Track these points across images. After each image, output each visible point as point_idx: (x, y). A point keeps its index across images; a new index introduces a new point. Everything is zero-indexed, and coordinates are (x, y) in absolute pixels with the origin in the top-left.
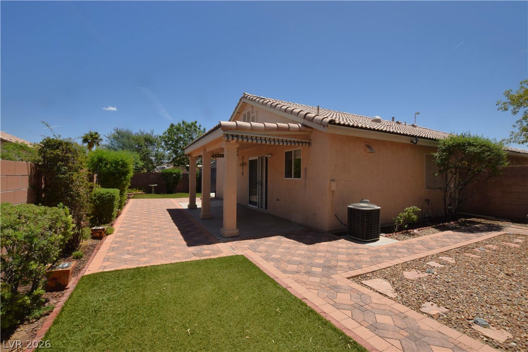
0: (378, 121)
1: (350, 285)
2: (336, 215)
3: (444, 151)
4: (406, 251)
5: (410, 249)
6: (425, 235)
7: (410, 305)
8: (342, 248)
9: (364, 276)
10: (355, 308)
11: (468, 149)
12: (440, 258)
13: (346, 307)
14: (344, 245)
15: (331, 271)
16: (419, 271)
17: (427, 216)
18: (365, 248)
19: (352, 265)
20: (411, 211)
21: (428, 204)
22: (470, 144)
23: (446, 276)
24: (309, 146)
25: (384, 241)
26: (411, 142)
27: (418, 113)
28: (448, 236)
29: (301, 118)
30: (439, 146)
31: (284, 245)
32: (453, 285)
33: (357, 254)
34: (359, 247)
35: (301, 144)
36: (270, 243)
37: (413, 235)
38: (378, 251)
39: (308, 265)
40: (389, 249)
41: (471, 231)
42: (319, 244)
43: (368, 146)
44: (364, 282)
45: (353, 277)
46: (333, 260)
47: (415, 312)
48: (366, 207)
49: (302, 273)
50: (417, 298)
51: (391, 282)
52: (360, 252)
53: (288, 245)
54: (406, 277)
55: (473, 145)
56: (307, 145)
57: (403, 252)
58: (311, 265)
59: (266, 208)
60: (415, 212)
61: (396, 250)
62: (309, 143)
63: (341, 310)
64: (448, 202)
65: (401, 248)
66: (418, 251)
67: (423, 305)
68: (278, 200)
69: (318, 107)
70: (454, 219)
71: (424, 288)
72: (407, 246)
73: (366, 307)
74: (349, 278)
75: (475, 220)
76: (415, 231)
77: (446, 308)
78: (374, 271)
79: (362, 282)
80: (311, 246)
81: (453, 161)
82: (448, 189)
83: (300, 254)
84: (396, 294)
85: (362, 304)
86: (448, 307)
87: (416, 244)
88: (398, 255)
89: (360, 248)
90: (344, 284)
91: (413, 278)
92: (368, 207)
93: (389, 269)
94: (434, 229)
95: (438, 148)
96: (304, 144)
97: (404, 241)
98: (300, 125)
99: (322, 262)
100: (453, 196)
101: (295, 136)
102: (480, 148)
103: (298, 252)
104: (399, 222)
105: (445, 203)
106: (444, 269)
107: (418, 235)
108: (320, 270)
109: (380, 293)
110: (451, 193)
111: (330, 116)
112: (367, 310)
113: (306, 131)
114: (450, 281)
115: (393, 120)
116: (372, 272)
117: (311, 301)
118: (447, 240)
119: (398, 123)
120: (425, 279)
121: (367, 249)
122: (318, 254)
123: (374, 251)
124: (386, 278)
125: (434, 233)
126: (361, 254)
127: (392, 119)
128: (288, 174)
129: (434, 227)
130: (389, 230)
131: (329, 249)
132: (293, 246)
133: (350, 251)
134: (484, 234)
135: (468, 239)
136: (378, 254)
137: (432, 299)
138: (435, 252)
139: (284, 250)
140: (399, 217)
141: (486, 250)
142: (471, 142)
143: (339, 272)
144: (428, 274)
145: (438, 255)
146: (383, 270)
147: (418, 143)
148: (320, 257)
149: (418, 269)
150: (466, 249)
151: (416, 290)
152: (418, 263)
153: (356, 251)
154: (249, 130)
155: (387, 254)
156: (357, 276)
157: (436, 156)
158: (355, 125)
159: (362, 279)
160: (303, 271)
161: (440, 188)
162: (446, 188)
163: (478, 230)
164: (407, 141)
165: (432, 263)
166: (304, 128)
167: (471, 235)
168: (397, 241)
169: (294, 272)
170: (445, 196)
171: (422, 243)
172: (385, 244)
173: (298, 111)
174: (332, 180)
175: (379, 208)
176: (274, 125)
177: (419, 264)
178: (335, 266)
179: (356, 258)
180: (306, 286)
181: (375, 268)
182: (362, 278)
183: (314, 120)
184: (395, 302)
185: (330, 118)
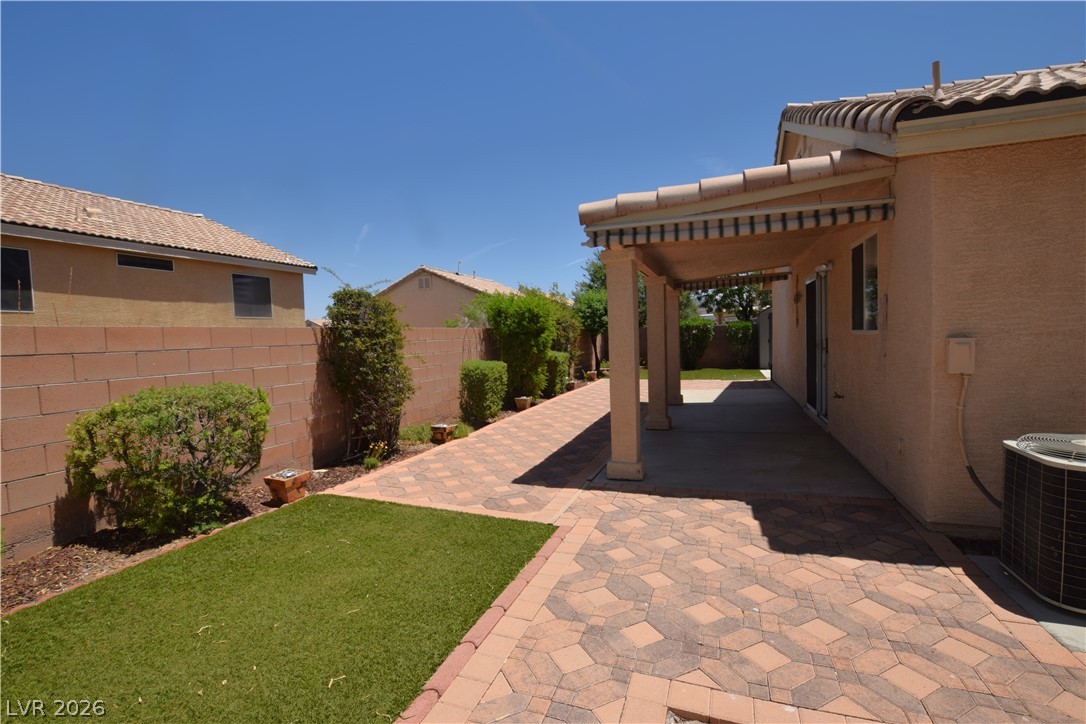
2: (970, 470)
24: (885, 217)
56: (877, 215)
68: (838, 396)
69: (936, 65)
96: (862, 216)
98: (836, 154)
101: (819, 195)
113: (866, 169)
154: (652, 209)
183: (869, 126)
185: (994, 91)
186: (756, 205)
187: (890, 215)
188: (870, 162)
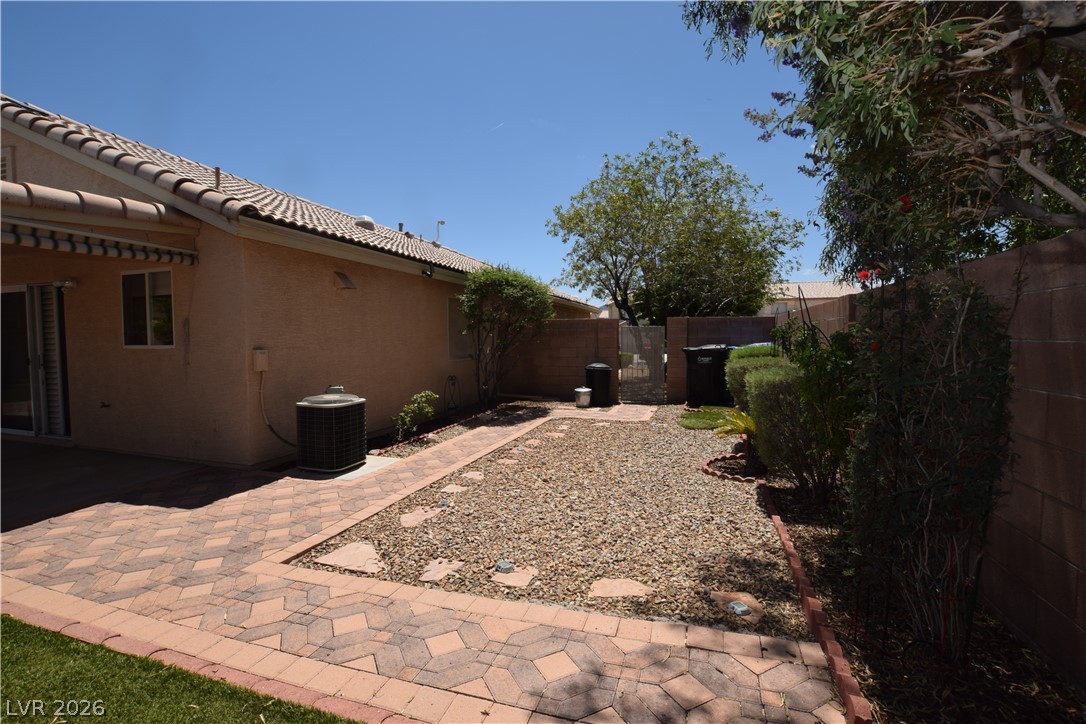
0: (368, 226)
1: (287, 576)
2: (270, 426)
3: (474, 292)
4: (410, 474)
5: (417, 471)
6: (446, 439)
7: (404, 576)
8: (282, 497)
9: (324, 547)
10: (292, 623)
11: (506, 291)
12: (463, 475)
13: (268, 630)
14: (289, 490)
15: (246, 559)
16: (427, 508)
17: (451, 405)
18: (333, 487)
19: (300, 529)
20: (423, 398)
21: (453, 384)
22: (509, 283)
23: (467, 506)
24: (192, 264)
25: (375, 463)
26: (424, 272)
27: (443, 223)
28: (480, 437)
29: (165, 188)
30: (467, 283)
31: (116, 525)
32: (474, 518)
33: (315, 504)
34: (321, 486)
35: (165, 258)
36: (69, 529)
37: (428, 442)
38: (359, 486)
39: (184, 559)
40: (380, 479)
41: (511, 423)
42: (225, 500)
43: (342, 276)
44: (322, 559)
45: (298, 556)
46: (255, 530)
47: (410, 587)
48: (335, 402)
49: (161, 587)
50: (417, 558)
51: (376, 542)
52: (323, 497)
53: (130, 523)
54: (404, 525)
55: (512, 285)
56: (187, 262)
57: (405, 479)
58: (195, 556)
59: (68, 431)
60: (429, 401)
61: (394, 476)
62: (194, 259)
63: (257, 642)
64: (482, 379)
65: (402, 472)
66: (431, 471)
67: (427, 568)
68: (104, 406)
69: (218, 169)
70: (491, 404)
71: (430, 537)
72: (414, 465)
73: (319, 612)
74: (287, 562)
75: (519, 403)
76: (431, 435)
77: (461, 560)
78: (345, 531)
79: (316, 560)
80: (201, 512)
81: (487, 309)
82: (482, 358)
83: (166, 538)
84: (382, 564)
85: (307, 609)
86: (463, 558)
87: (430, 459)
88: (397, 486)
89: (324, 489)
90: (274, 579)
91: (415, 524)
92: (340, 401)
93: (376, 517)
94: (460, 428)
95: (465, 286)
96: (177, 259)
97: (412, 457)
98: (162, 208)
99: (225, 541)
100: (488, 368)
101: (146, 235)
102: (521, 290)
103: (162, 533)
104: (404, 424)
105: (478, 381)
106: (465, 493)
107: (435, 442)
108: (217, 562)
109: (352, 572)
110: (486, 363)
111: (253, 199)
112: (317, 617)
113: (181, 225)
114: (471, 511)
115: (401, 230)
116: (342, 533)
117: (178, 649)
118: (478, 442)
119: (407, 235)
120: (434, 520)
121: (339, 487)
122: (219, 525)
123: (353, 488)
124: (366, 539)
125: (460, 434)
126: (324, 501)
127: (398, 227)
128: (135, 335)
129: (461, 424)
130: (384, 440)
131: (250, 507)
132: (145, 521)
133: (300, 500)
134: (526, 424)
135: (506, 435)
136: (358, 492)
137: (442, 552)
138: (455, 467)
139: (113, 540)
140: (402, 414)
141: (526, 449)
142: (510, 279)
143: (265, 554)
144: (440, 509)
145: (460, 472)
146: (364, 523)
147: (435, 276)
148: (224, 530)
149: (427, 504)
150: (502, 452)
151: (417, 544)
152: (427, 493)
153: (314, 498)
155: (377, 489)
156: (309, 550)
157: (463, 301)
158: (330, 232)
159: (318, 554)
160: (170, 579)
161: (471, 356)
162: (479, 356)
163: (522, 419)
164: (416, 270)
165: (450, 489)
166: (174, 217)
167: (511, 428)
168: (399, 459)
169: (138, 589)
170: (478, 369)
171: (440, 455)
172: (375, 469)
173: (156, 169)
174: (256, 349)
175: (363, 400)
176: (70, 196)
177: (427, 496)
178: (259, 544)
179: (312, 511)
180: (169, 617)
181: (347, 523)
182: (319, 551)
183: (200, 201)
184: (377, 580)
185: (247, 202)
186: (92, 228)
187: (196, 263)
188: (186, 222)
